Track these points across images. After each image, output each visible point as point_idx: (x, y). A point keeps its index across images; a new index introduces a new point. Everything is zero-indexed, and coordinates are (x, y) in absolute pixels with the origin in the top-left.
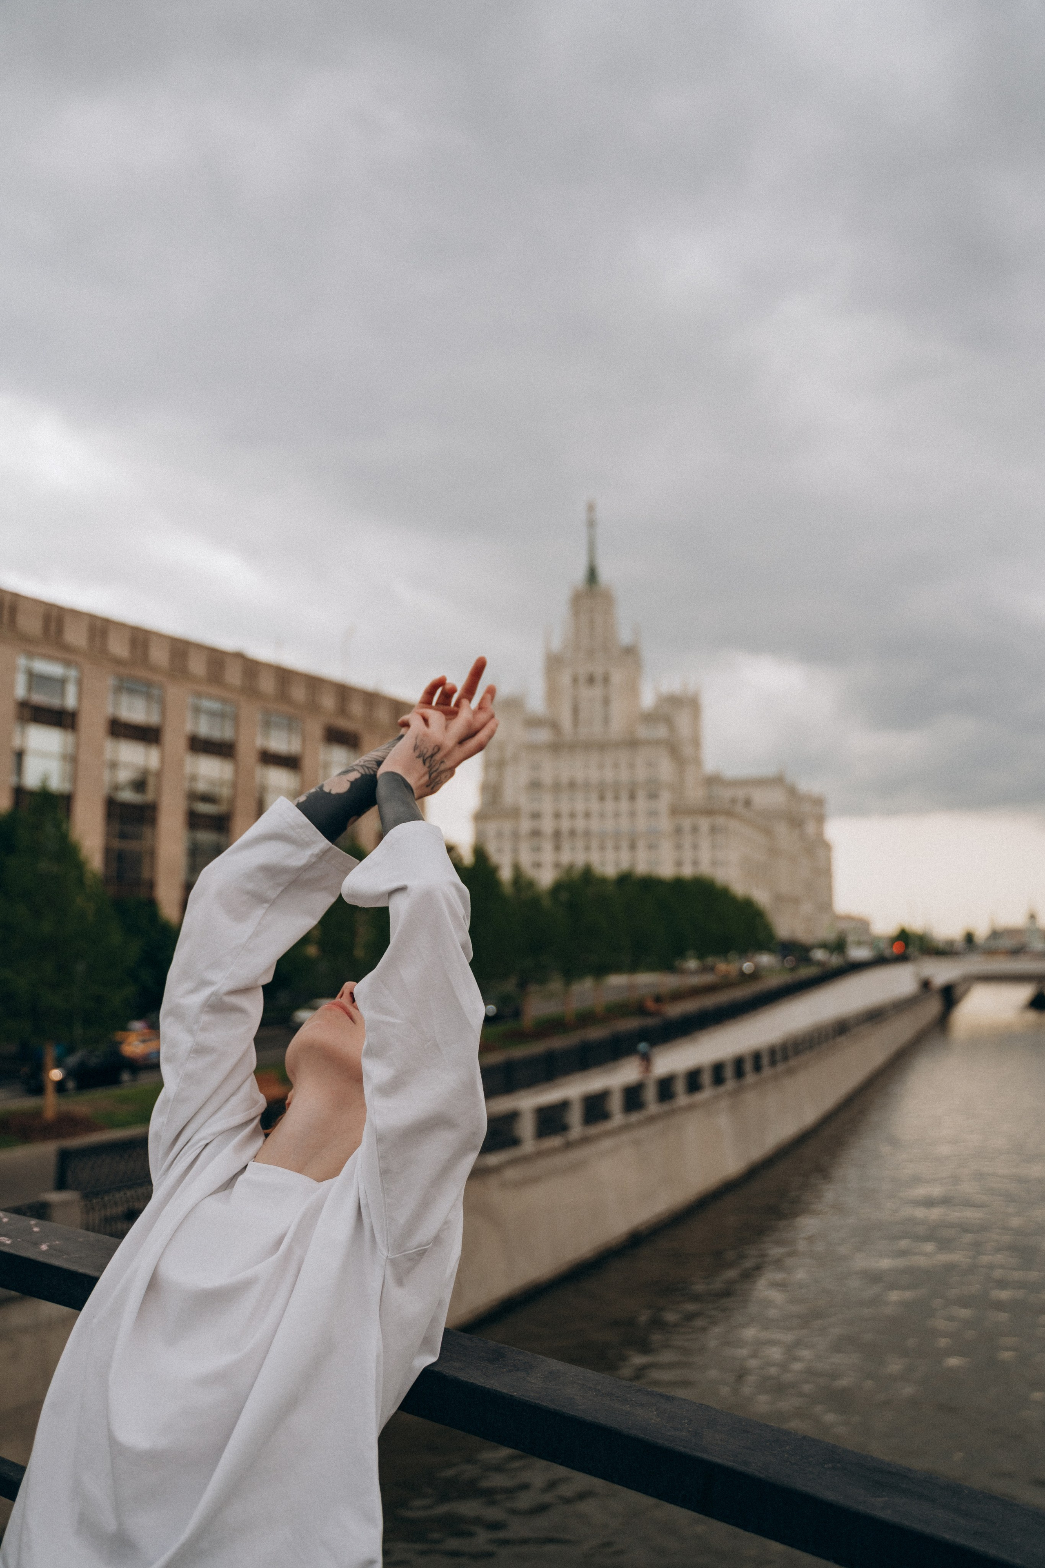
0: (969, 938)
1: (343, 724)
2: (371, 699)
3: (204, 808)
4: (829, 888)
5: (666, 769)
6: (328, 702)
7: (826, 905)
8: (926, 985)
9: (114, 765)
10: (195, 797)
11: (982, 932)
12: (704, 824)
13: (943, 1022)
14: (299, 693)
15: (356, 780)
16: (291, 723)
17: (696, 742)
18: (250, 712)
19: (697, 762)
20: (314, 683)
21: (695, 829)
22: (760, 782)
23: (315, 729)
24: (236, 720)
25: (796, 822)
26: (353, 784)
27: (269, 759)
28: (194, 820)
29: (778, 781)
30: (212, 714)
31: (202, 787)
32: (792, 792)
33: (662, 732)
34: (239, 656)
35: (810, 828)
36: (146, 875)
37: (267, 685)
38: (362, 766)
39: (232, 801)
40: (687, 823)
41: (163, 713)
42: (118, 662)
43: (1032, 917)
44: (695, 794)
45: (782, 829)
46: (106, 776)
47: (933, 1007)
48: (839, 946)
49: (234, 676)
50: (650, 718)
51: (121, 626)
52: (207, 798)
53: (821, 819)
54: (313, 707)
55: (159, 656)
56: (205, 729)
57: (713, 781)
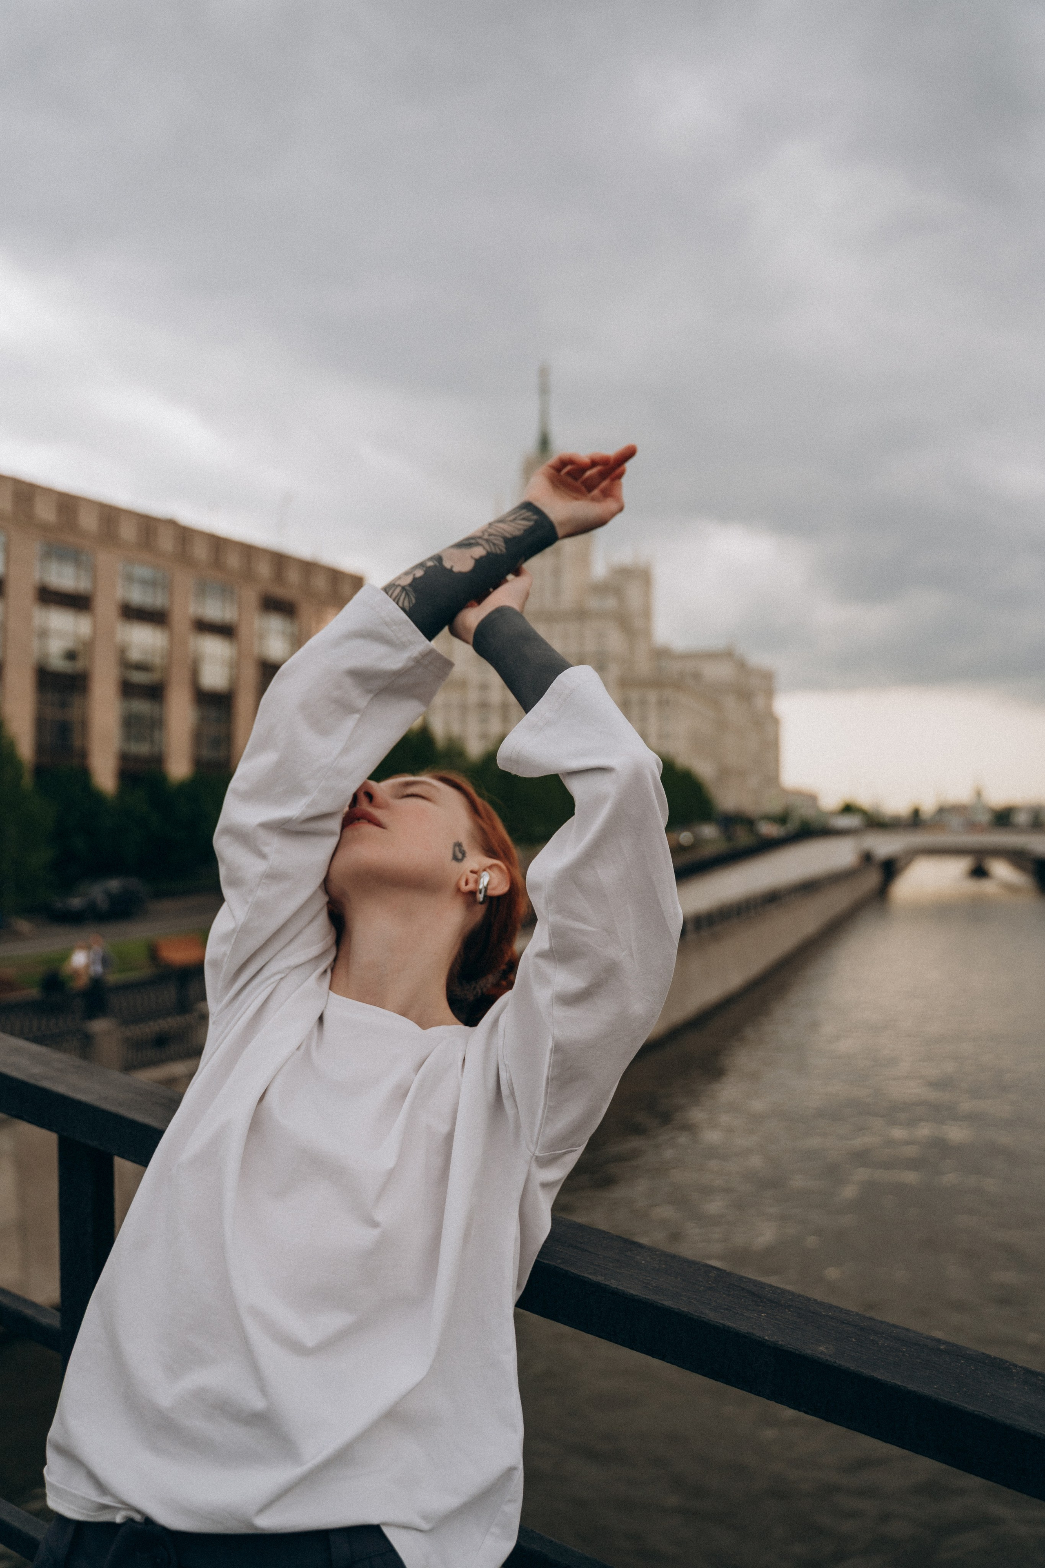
0: (916, 813)
1: (280, 592)
2: (309, 568)
3: (138, 677)
4: (776, 760)
5: (615, 641)
6: (264, 570)
7: (772, 778)
8: (867, 858)
9: (44, 634)
10: (126, 665)
11: (928, 806)
12: (652, 697)
13: (882, 892)
14: (233, 561)
15: (482, 558)
16: (226, 591)
17: (647, 613)
18: (184, 581)
19: (647, 633)
20: (248, 551)
21: (643, 703)
22: (712, 656)
23: (251, 596)
24: (168, 587)
25: (745, 695)
26: (479, 562)
27: (204, 627)
28: (128, 689)
29: (727, 655)
30: (144, 582)
31: (135, 655)
32: (742, 666)
33: (611, 603)
34: (172, 523)
35: (760, 702)
36: (77, 743)
37: (201, 552)
38: (487, 541)
39: (167, 669)
40: (634, 695)
41: (95, 580)
42: (44, 528)
43: (979, 794)
44: (643, 666)
45: (730, 703)
46: (35, 644)
47: (872, 879)
48: (782, 819)
49: (166, 542)
50: (602, 589)
51: (48, 492)
52: (141, 667)
53: (770, 693)
54: (248, 575)
55: (89, 522)
56: (138, 596)
57: (662, 654)
